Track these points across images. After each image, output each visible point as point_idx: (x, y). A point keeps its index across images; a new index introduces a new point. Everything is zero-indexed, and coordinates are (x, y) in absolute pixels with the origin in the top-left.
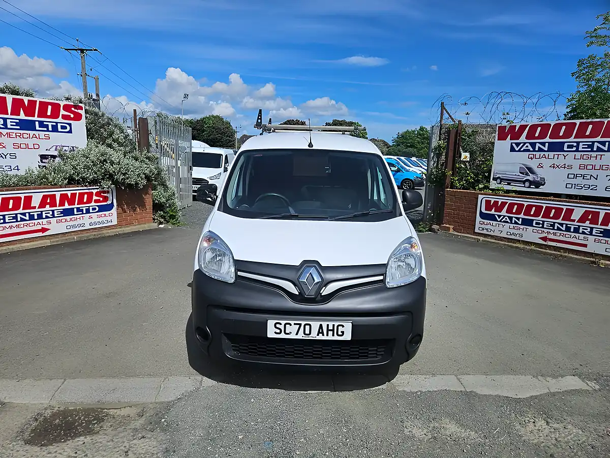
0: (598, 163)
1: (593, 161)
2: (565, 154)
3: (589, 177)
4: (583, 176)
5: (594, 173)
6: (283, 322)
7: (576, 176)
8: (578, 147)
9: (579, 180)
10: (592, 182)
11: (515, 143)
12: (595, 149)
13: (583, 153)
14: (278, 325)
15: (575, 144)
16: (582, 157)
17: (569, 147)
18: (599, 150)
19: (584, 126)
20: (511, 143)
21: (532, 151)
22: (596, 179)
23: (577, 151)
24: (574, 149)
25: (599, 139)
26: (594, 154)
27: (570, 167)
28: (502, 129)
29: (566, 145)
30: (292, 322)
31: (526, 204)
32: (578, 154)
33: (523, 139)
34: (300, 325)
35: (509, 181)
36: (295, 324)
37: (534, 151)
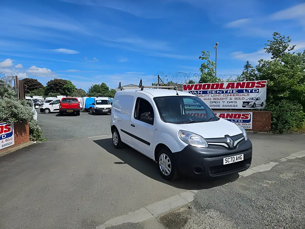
0: (219, 97)
1: (217, 97)
2: (208, 95)
3: (217, 102)
4: (215, 102)
5: (218, 101)
6: (227, 158)
7: (213, 102)
8: (212, 92)
9: (214, 104)
10: (218, 104)
11: (190, 91)
12: (218, 93)
13: (214, 94)
14: (226, 160)
15: (211, 91)
16: (214, 96)
17: (209, 92)
18: (219, 93)
19: (213, 85)
20: (189, 91)
21: (196, 94)
22: (219, 103)
23: (212, 93)
24: (211, 93)
25: (218, 89)
26: (218, 95)
27: (210, 99)
28: (185, 86)
29: (208, 91)
30: (230, 157)
31: (200, 113)
32: (213, 95)
33: (193, 90)
34: (232, 158)
35: (190, 106)
36: (231, 158)
37: (197, 94)
